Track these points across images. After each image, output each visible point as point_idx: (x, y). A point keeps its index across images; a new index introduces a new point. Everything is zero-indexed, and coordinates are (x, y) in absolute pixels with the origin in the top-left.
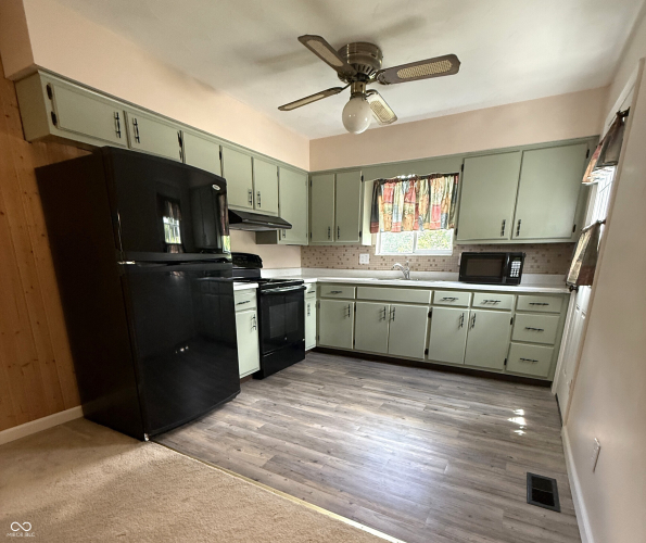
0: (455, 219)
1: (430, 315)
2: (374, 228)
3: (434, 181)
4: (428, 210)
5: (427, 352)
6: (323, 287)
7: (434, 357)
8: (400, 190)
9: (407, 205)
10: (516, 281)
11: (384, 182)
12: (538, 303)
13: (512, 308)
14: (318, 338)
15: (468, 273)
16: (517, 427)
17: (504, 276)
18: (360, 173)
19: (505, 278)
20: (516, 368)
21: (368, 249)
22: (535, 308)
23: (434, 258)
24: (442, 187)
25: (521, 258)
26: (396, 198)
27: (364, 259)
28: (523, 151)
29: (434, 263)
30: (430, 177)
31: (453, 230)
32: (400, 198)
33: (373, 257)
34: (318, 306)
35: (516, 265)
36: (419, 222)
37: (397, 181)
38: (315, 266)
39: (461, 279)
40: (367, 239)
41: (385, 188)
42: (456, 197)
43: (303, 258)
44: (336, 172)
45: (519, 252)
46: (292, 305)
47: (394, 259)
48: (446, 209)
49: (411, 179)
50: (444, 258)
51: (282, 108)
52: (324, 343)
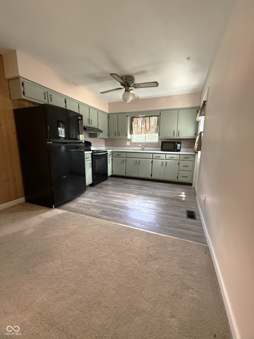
0: (159, 130)
1: (152, 162)
2: (131, 133)
3: (151, 118)
4: (149, 127)
5: (151, 175)
6: (114, 153)
7: (154, 177)
8: (140, 120)
9: (143, 125)
10: (179, 151)
11: (135, 117)
12: (186, 157)
13: (178, 159)
14: (112, 172)
15: (164, 148)
16: (183, 197)
17: (175, 149)
18: (126, 114)
19: (175, 150)
20: (181, 179)
21: (129, 140)
22: (185, 159)
23: (151, 143)
24: (154, 120)
25: (180, 143)
26: (138, 123)
27: (128, 143)
28: (179, 110)
29: (151, 145)
30: (150, 117)
31: (158, 134)
32: (140, 123)
33: (131, 143)
34: (112, 160)
35: (179, 145)
36: (146, 132)
37: (139, 117)
38: (110, 146)
39: (162, 150)
40: (129, 136)
41: (135, 119)
42: (158, 123)
43: (105, 143)
44: (118, 114)
45: (179, 141)
46: (103, 159)
47: (139, 143)
48: (155, 127)
49: (145, 117)
50: (155, 143)
51: (101, 93)
52: (115, 173)
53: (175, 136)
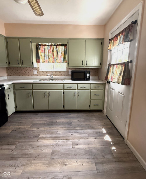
0: (67, 60)
1: (64, 93)
2: (38, 61)
3: (58, 47)
4: (57, 56)
5: (64, 107)
6: (16, 85)
7: (66, 108)
8: (47, 49)
9: (50, 54)
10: (89, 80)
11: (41, 45)
13: (90, 89)
14: (16, 107)
15: (74, 77)
17: (85, 79)
18: (31, 40)
20: (93, 108)
21: (36, 69)
22: (96, 88)
23: (59, 72)
24: (61, 49)
25: (89, 72)
26: (45, 52)
27: (35, 72)
28: (85, 40)
29: (60, 73)
30: (57, 45)
31: (67, 63)
32: (47, 51)
33: (39, 72)
34: (14, 94)
35: (88, 75)
36: (54, 60)
37: (45, 45)
38: (14, 75)
39: (73, 80)
40: (35, 65)
41: (41, 47)
42: (66, 52)
43: (7, 72)
44: (19, 38)
45: (89, 70)
47: (47, 72)
48: (63, 56)
49: (50, 45)
50: (64, 72)
52: (18, 109)
53: (84, 65)
